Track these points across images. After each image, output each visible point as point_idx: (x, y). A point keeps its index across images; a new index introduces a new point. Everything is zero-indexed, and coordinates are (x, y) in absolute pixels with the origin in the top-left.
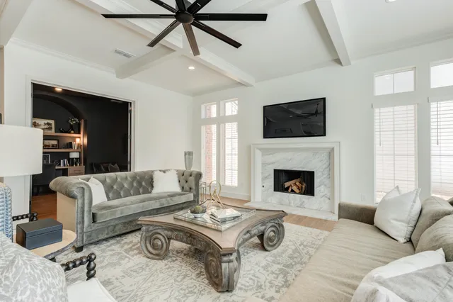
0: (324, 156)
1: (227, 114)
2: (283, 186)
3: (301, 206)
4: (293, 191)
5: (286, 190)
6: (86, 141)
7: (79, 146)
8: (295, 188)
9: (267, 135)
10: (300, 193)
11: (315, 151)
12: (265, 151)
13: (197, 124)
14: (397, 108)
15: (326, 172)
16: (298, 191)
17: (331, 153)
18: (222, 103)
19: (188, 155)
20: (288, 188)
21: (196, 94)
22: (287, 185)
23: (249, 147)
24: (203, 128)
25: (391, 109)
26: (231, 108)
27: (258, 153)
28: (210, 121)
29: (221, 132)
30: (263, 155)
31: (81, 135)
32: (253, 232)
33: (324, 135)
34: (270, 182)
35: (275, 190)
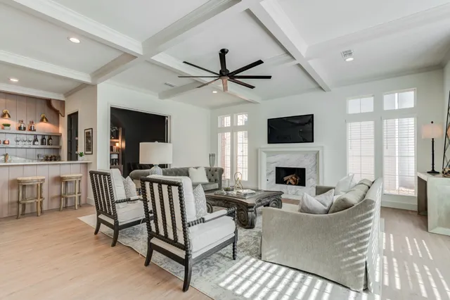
0: (312, 157)
1: (238, 124)
2: (283, 179)
3: (296, 194)
4: (290, 184)
5: (285, 183)
6: (124, 145)
7: (118, 149)
8: (291, 181)
9: (271, 140)
10: (295, 185)
11: (306, 154)
12: (269, 154)
13: (215, 131)
14: (363, 123)
15: (314, 169)
16: (293, 183)
17: (317, 155)
18: (235, 115)
19: (212, 156)
20: (286, 181)
21: (213, 108)
22: (285, 178)
23: (257, 151)
24: (220, 135)
25: (358, 124)
26: (241, 119)
27: (264, 155)
28: (224, 130)
29: (234, 138)
30: (267, 157)
31: (120, 140)
32: (263, 202)
33: (313, 141)
34: (273, 177)
35: (276, 183)
